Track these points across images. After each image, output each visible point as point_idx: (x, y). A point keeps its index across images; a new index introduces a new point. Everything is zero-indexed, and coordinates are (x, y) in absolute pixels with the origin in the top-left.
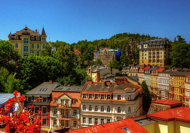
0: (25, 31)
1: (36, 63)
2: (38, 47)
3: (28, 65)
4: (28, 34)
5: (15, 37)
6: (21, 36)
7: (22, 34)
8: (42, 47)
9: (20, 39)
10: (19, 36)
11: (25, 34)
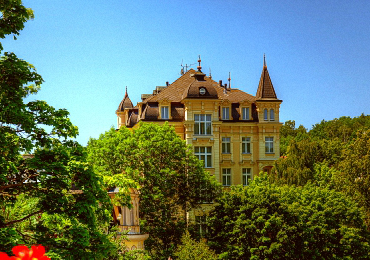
0: (198, 83)
1: (289, 218)
2: (246, 148)
3: (260, 226)
4: (209, 95)
5: (159, 110)
6: (181, 105)
7: (190, 96)
8: (262, 146)
9: (176, 118)
10: (174, 105)
11: (200, 96)
